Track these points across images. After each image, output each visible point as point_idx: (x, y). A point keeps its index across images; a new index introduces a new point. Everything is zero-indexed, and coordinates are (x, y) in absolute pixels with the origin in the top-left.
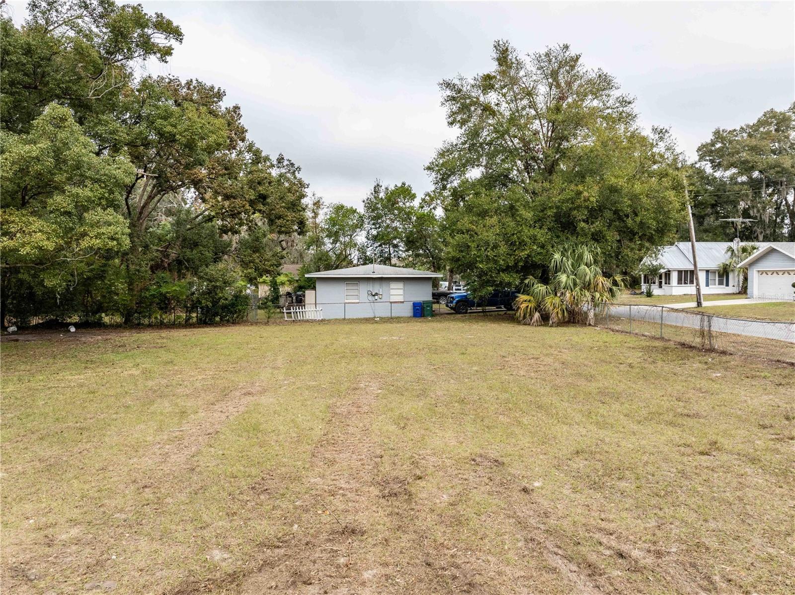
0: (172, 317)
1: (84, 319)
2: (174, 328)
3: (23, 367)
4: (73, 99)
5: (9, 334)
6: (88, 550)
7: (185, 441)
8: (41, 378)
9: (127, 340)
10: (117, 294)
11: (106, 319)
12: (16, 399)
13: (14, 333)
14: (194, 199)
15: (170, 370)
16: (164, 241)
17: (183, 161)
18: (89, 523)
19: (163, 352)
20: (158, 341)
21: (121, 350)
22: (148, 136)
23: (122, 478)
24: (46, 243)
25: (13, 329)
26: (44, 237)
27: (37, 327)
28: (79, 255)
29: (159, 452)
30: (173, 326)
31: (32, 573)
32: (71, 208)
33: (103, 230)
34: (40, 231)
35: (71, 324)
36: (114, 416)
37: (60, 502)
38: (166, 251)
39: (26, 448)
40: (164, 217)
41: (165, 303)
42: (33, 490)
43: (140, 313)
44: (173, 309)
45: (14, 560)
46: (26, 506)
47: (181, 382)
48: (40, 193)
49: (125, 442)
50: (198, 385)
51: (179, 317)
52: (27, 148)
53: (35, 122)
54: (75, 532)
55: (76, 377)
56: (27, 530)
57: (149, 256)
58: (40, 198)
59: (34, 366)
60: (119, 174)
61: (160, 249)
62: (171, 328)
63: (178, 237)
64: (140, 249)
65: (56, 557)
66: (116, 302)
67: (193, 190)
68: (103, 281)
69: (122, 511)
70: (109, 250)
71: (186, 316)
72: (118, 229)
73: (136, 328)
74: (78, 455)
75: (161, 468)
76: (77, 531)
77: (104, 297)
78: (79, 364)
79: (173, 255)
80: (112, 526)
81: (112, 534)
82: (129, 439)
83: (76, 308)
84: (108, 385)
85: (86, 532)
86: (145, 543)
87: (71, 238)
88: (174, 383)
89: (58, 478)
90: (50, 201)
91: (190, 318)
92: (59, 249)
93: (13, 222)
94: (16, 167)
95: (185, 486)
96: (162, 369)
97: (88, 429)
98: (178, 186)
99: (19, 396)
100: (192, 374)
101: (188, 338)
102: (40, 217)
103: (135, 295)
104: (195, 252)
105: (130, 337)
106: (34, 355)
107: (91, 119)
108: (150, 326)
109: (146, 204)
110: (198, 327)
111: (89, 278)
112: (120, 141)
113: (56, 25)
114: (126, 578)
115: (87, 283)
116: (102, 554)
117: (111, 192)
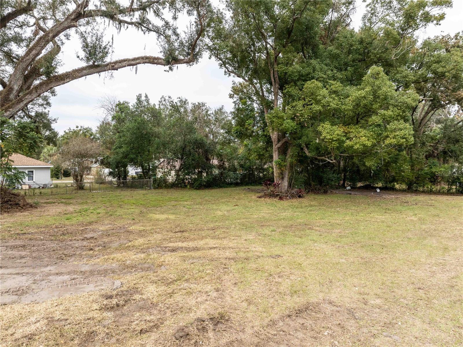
0: (438, 187)
1: (384, 185)
2: (439, 195)
3: (353, 208)
4: (383, 62)
5: (347, 190)
6: (385, 314)
7: (447, 267)
8: (362, 215)
9: (409, 199)
10: (404, 172)
11: (397, 186)
12: (350, 224)
13: (349, 190)
14: (456, 112)
15: (437, 221)
16: (435, 140)
17: (450, 88)
18: (386, 299)
19: (432, 209)
20: (429, 201)
21: (405, 204)
22: (427, 75)
23: (405, 279)
24: (367, 142)
25: (349, 188)
26: (366, 139)
27: (360, 188)
28: (384, 148)
29: (429, 270)
30: (439, 193)
31: (357, 315)
32: (380, 122)
33: (397, 133)
34: (364, 136)
35: (377, 188)
36: (401, 242)
37: (371, 282)
38: (436, 146)
39: (355, 250)
40: (435, 125)
41: (434, 179)
42: (358, 272)
43: (417, 184)
44: (440, 182)
45: (349, 305)
46: (354, 280)
47: (444, 229)
48: (365, 116)
49: (408, 259)
50: (456, 232)
51: (443, 188)
52: (360, 92)
53: (364, 79)
54: (378, 301)
55: (380, 217)
56: (355, 292)
57: (425, 149)
58: (365, 118)
59: (359, 208)
60: (409, 101)
61: (432, 144)
62: (437, 194)
63: (444, 137)
64: (419, 145)
65: (368, 312)
66: (403, 177)
67: (456, 105)
68: (396, 164)
69: (405, 298)
70: (400, 146)
71: (448, 188)
72: (407, 132)
73: (415, 193)
74: (381, 260)
75: (431, 280)
76: (379, 301)
77: (396, 173)
78: (381, 210)
79: (441, 148)
80: (399, 305)
81: (399, 310)
82: (410, 258)
83: (380, 179)
84: (398, 224)
85: (384, 303)
86: (419, 322)
87: (380, 139)
88: (440, 228)
89: (370, 270)
90: (370, 119)
91: (451, 189)
92: (374, 145)
93: (352, 132)
94: (354, 104)
95: (446, 296)
96: (432, 219)
97: (386, 247)
98: (446, 104)
99: (352, 222)
100: (453, 225)
101: (449, 202)
102: (365, 128)
103: (415, 173)
104: (457, 146)
105: (411, 198)
106: (359, 202)
107: (393, 71)
108: (423, 192)
109: (425, 117)
110: (457, 196)
111: (388, 162)
112: (409, 82)
113: (375, 23)
114: (407, 339)
115: (387, 164)
116: (393, 319)
117: (404, 112)
